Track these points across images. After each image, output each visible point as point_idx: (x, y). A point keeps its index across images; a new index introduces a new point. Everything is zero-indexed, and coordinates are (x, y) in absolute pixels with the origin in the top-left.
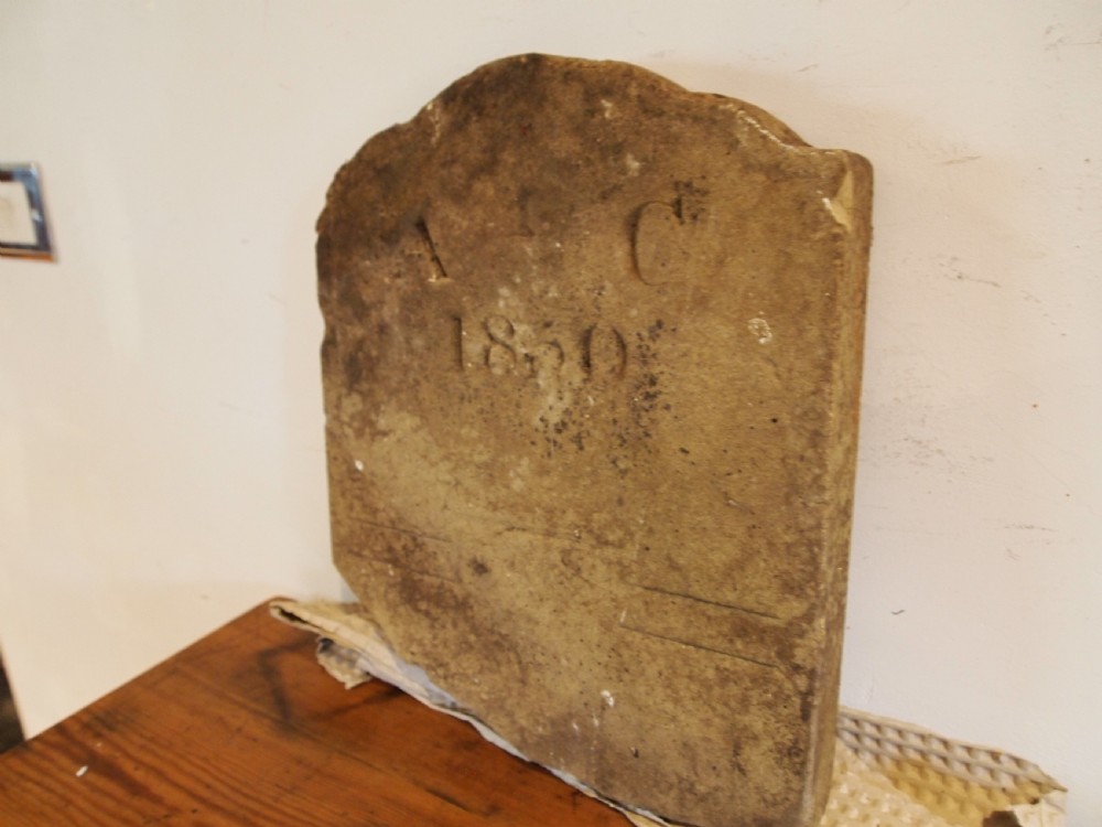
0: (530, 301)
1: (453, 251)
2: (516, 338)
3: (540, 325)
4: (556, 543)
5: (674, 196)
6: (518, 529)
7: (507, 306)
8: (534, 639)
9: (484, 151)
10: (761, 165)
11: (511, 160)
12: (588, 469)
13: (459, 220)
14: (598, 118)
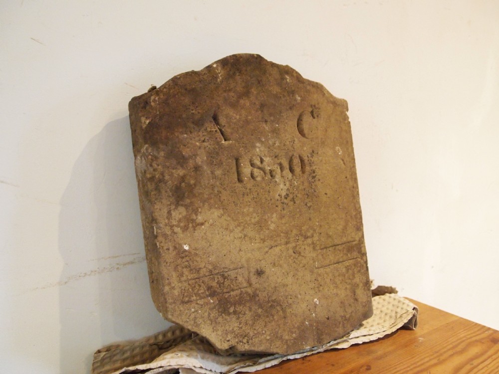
0: (269, 148)
1: (233, 129)
2: (265, 163)
3: (274, 157)
4: (291, 246)
5: (310, 109)
6: (274, 246)
7: (260, 151)
8: (287, 294)
9: (243, 88)
10: (331, 101)
11: (255, 92)
12: (298, 210)
13: (235, 115)
14: (285, 81)
